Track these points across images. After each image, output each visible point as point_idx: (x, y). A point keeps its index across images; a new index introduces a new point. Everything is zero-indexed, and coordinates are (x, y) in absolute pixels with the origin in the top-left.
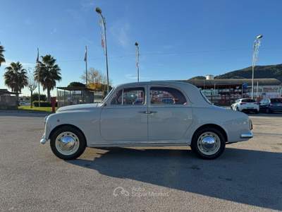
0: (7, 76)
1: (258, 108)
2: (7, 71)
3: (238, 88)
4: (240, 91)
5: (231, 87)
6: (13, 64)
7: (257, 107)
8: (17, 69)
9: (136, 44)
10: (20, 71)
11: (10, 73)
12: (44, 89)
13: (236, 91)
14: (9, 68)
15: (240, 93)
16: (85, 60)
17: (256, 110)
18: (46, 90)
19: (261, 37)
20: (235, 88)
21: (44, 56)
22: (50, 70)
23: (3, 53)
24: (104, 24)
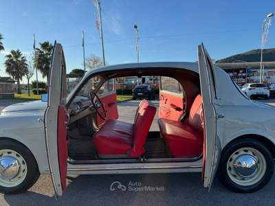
0: (7, 64)
1: (268, 94)
2: (7, 59)
3: (241, 71)
4: (244, 74)
5: (235, 71)
6: (13, 52)
7: (267, 92)
8: (17, 57)
9: (136, 27)
10: (20, 59)
11: (10, 61)
12: (43, 77)
13: (239, 75)
14: (10, 56)
15: (244, 77)
16: (83, 45)
17: (266, 95)
18: (46, 78)
19: (272, 15)
20: (238, 72)
21: (43, 42)
22: (48, 57)
23: (2, 41)
24: (99, 3)
